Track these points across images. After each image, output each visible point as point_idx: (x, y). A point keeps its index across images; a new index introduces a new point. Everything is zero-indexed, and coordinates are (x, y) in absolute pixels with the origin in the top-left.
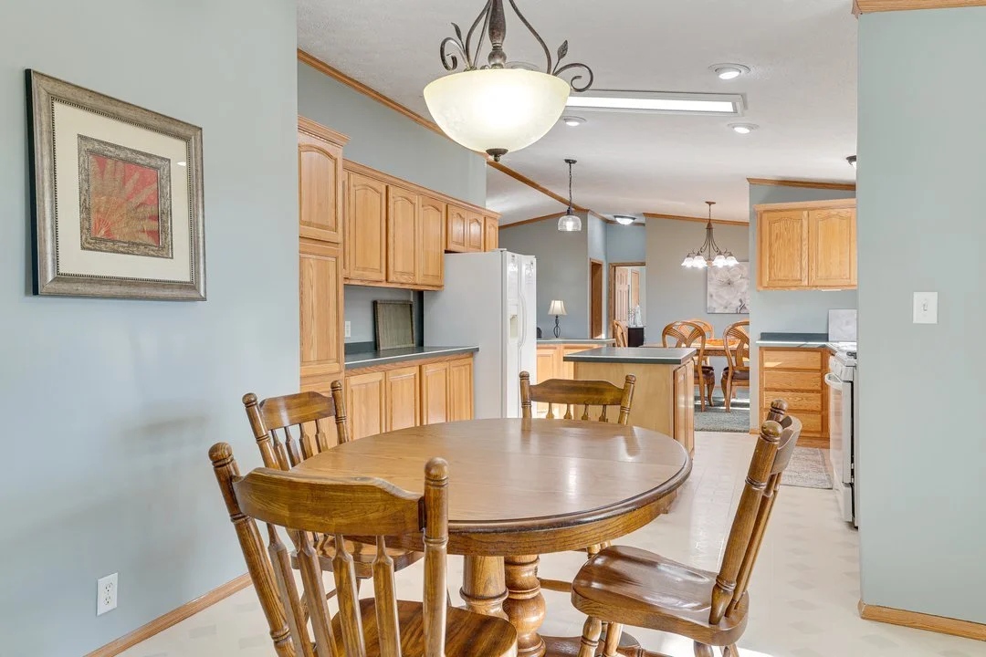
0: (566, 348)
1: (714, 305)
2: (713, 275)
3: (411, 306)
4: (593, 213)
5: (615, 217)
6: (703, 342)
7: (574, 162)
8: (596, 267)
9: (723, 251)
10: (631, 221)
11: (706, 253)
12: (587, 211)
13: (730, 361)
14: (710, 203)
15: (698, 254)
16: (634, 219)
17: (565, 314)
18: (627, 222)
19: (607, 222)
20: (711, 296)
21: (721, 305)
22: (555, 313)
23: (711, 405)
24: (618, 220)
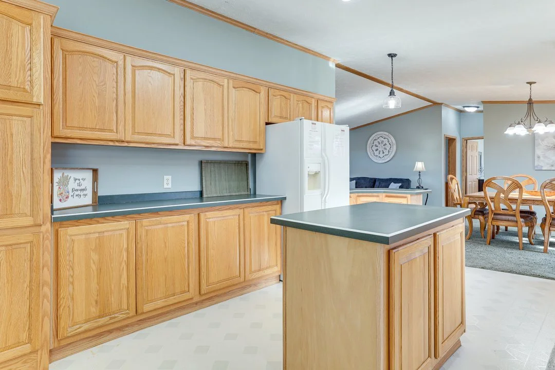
0: (387, 196)
1: (541, 164)
2: (540, 141)
3: (247, 165)
4: (447, 106)
5: (464, 107)
6: (521, 193)
7: (395, 55)
8: (450, 141)
9: (541, 120)
10: (476, 109)
11: (527, 122)
12: (441, 104)
13: (547, 209)
14: (530, 83)
15: (519, 124)
16: (478, 107)
17: (425, 170)
18: (472, 110)
19: (460, 112)
20: (539, 157)
21: (548, 164)
22: (419, 170)
23: (531, 243)
24: (467, 109)
